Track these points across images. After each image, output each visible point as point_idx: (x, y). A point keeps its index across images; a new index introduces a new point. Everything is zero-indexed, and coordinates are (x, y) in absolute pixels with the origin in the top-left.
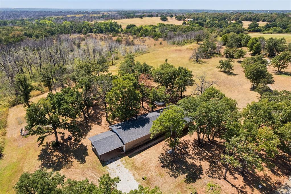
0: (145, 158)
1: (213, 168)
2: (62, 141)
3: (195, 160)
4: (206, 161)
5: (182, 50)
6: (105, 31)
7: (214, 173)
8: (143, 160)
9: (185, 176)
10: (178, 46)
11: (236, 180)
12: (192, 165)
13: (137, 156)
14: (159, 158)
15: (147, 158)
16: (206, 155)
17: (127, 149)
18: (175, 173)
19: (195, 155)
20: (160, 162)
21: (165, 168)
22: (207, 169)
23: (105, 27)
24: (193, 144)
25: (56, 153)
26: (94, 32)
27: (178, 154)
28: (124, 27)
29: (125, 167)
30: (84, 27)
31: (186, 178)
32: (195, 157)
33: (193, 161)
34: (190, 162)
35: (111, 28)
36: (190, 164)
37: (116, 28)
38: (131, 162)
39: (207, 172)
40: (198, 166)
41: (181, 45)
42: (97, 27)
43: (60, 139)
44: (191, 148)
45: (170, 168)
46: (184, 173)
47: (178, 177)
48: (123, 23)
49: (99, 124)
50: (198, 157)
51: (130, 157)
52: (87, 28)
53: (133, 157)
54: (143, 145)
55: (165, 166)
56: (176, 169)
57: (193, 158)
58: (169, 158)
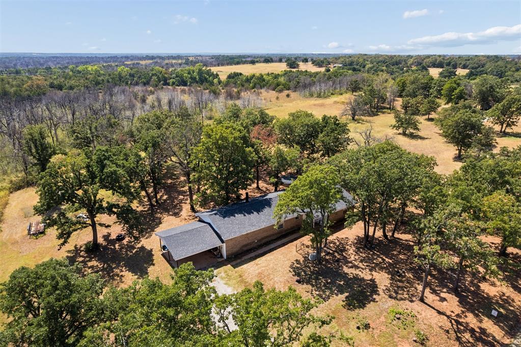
0: (263, 268)
1: (398, 283)
2: (104, 243)
3: (360, 271)
4: (382, 271)
5: (327, 105)
6: (191, 83)
7: (401, 290)
8: (260, 270)
9: (343, 297)
10: (318, 99)
11: (445, 303)
12: (356, 278)
13: (248, 264)
14: (291, 267)
15: (267, 268)
16: (382, 262)
17: (230, 252)
18: (324, 292)
19: (361, 261)
20: (293, 275)
21: (303, 284)
22: (387, 284)
23: (189, 76)
24: (354, 244)
25: (94, 263)
26: (171, 83)
27: (327, 261)
28: (223, 77)
29: (226, 284)
30: (153, 75)
31: (346, 301)
32: (361, 265)
33: (357, 272)
34: (351, 273)
35: (200, 78)
36: (352, 277)
37: (209, 77)
38: (237, 274)
39: (387, 289)
40: (368, 280)
41: (324, 98)
42: (177, 77)
43: (100, 240)
44: (351, 251)
45: (314, 283)
46: (342, 293)
47: (329, 298)
48: (221, 72)
49: (176, 215)
50: (367, 266)
51: (235, 266)
52: (158, 77)
53: (241, 267)
54: (260, 246)
55: (303, 281)
56: (325, 286)
57: (357, 267)
58: (310, 268)
